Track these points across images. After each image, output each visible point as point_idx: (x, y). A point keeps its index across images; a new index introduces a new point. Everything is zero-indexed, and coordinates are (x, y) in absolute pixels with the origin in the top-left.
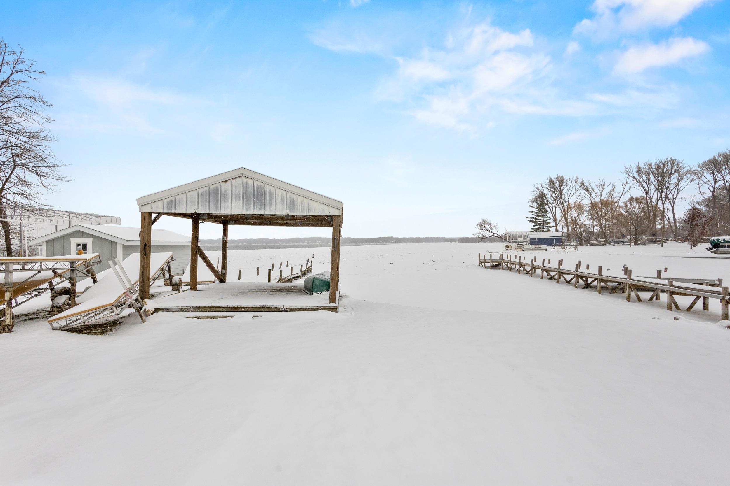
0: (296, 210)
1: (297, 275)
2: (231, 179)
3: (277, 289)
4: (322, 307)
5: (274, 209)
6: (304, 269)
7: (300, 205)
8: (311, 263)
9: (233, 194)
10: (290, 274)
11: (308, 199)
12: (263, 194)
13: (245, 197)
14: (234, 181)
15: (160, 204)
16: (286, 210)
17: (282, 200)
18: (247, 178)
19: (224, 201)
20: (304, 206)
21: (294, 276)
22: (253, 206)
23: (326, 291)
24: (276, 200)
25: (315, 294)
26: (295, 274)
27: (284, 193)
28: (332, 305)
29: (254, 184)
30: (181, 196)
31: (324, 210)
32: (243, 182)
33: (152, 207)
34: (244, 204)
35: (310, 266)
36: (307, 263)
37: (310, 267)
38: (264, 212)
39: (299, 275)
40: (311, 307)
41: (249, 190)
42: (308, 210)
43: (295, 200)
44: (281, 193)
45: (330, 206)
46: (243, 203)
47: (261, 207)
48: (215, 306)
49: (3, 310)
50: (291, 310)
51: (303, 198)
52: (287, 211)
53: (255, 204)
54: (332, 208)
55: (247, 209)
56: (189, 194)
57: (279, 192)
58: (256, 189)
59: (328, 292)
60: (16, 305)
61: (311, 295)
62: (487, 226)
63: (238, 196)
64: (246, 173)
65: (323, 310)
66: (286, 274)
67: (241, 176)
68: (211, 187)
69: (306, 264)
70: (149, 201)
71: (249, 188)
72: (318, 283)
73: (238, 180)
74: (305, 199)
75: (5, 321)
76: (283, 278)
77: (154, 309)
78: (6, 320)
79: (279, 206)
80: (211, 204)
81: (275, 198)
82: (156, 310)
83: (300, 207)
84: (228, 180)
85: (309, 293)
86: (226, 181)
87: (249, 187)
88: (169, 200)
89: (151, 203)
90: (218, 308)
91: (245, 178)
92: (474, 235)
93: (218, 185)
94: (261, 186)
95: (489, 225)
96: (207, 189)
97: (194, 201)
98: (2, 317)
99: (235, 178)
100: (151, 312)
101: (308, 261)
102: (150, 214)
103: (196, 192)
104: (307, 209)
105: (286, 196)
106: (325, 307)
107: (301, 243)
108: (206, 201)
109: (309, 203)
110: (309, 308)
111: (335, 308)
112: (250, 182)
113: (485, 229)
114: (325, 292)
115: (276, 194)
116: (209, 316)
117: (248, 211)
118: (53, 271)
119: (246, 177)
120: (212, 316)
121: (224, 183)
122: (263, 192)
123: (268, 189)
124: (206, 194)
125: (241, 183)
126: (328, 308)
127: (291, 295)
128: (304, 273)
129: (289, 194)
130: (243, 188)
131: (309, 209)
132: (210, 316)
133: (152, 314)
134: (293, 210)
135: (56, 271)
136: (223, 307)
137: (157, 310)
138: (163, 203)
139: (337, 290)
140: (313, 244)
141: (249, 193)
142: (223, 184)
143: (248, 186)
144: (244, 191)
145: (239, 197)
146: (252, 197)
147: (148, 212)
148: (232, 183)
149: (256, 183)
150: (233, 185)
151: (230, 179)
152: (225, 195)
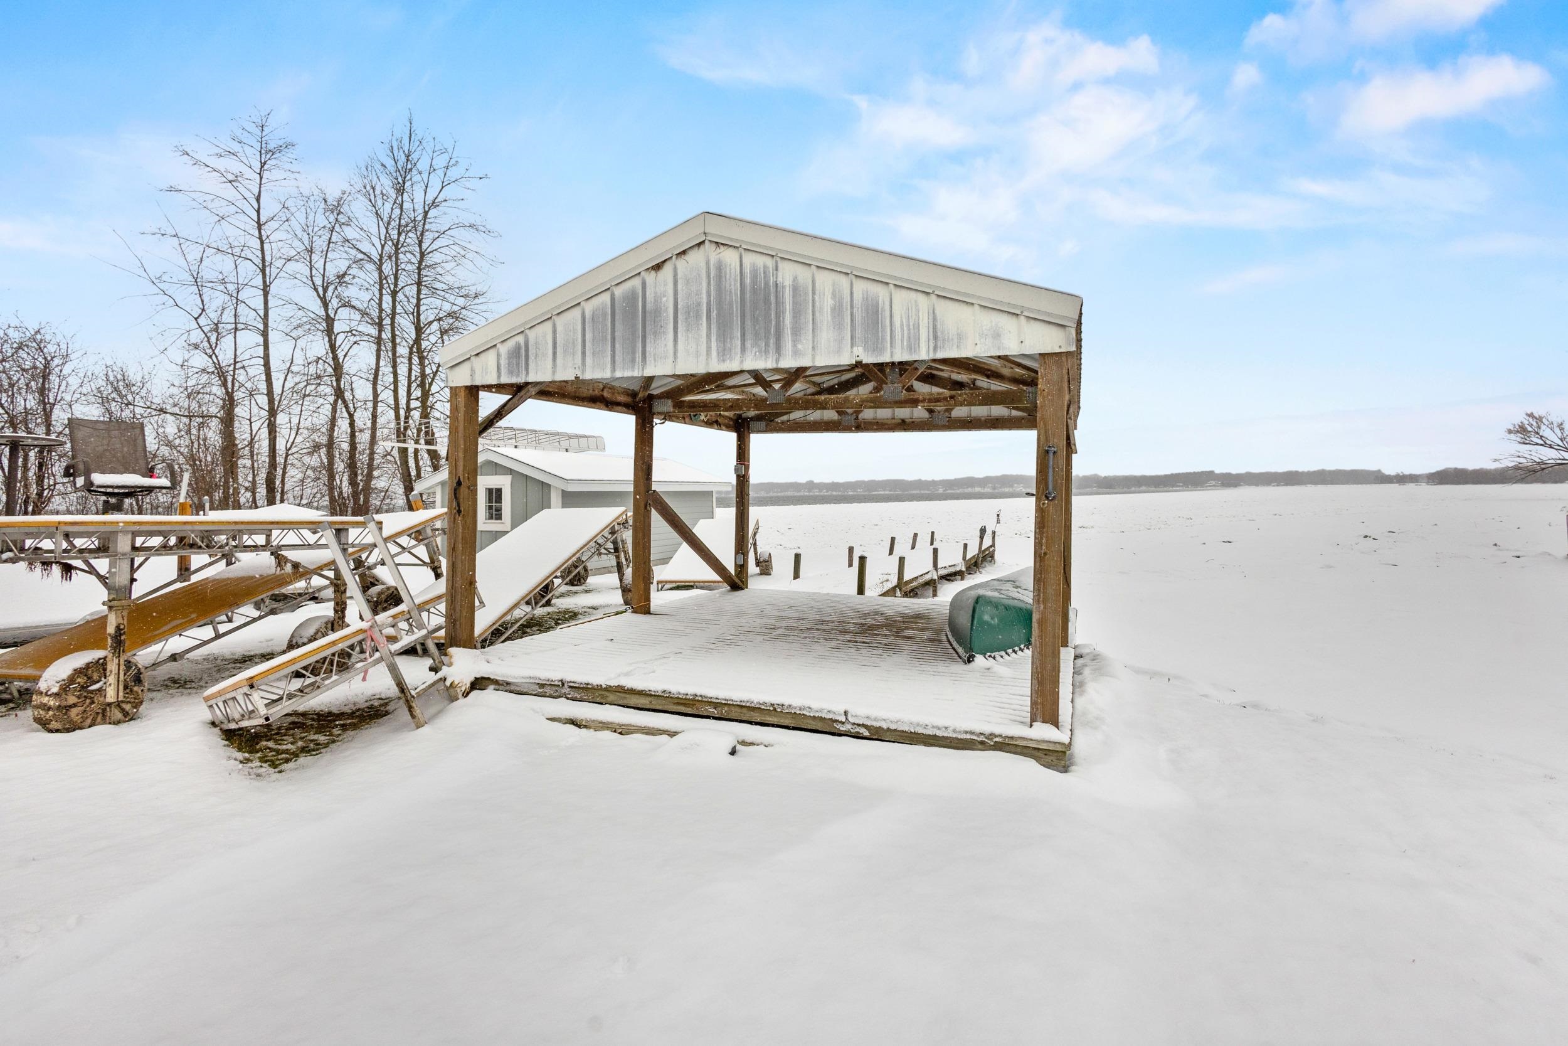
0: (889, 345)
1: (953, 570)
2: (674, 257)
3: (863, 625)
4: (1000, 736)
5: (811, 347)
6: (972, 552)
7: (902, 325)
8: (994, 538)
9: (679, 307)
10: (930, 566)
11: (933, 297)
12: (772, 298)
13: (714, 314)
14: (681, 264)
15: (490, 358)
16: (852, 346)
17: (837, 310)
18: (722, 247)
19: (655, 333)
20: (917, 327)
21: (942, 572)
22: (739, 343)
23: (1022, 646)
24: (817, 314)
25: (979, 659)
26: (945, 567)
27: (844, 282)
28: (1042, 732)
29: (741, 265)
30: (539, 329)
31: (997, 335)
32: (708, 263)
33: (472, 370)
34: (714, 338)
35: (991, 544)
36: (982, 538)
37: (991, 546)
38: (774, 361)
39: (958, 569)
40: (954, 731)
41: (728, 286)
42: (935, 338)
43: (883, 308)
44: (834, 285)
45: (1026, 313)
46: (709, 336)
47: (767, 345)
48: (628, 689)
49: (101, 661)
50: (877, 734)
51: (913, 295)
52: (855, 349)
53: (748, 336)
54: (1032, 322)
55: (723, 354)
56: (560, 321)
57: (825, 281)
58: (748, 281)
59: (1026, 651)
60: (214, 636)
61: (964, 662)
62: (1546, 432)
63: (693, 312)
64: (717, 230)
65: (1000, 750)
66: (918, 566)
67: (703, 242)
68: (619, 292)
69: (978, 539)
70: (465, 354)
71: (728, 282)
72: (992, 618)
73: (696, 258)
74: (921, 298)
75: (105, 690)
76: (907, 577)
77: (472, 679)
78: (108, 689)
79: (826, 335)
80: (617, 346)
81: (813, 306)
82: (479, 684)
83: (902, 329)
84: (665, 261)
85: (960, 650)
86: (658, 267)
87: (728, 276)
88: (511, 343)
89: (469, 358)
90: (637, 697)
91: (714, 246)
92: (1496, 460)
93: (636, 283)
94: (765, 267)
95: (1557, 430)
96: (606, 297)
97: (574, 343)
98: (98, 682)
99: (684, 252)
100: (463, 689)
101: (983, 531)
102: (473, 392)
103: (577, 313)
104: (931, 337)
105: (852, 293)
106: (1012, 738)
107: (977, 489)
108: (604, 339)
109: (937, 312)
110: (946, 735)
111: (1059, 748)
112: (730, 257)
113: (1541, 442)
114: (1020, 653)
115: (814, 293)
116: (608, 723)
117: (724, 361)
118: (272, 554)
119: (717, 243)
120: (618, 724)
121: (653, 272)
122: (772, 289)
123: (787, 274)
124: (604, 315)
125: (703, 265)
126: (1024, 743)
127: (896, 658)
128: (974, 565)
129: (860, 287)
130: (709, 283)
131: (939, 334)
132: (612, 723)
133: (466, 694)
134: (876, 346)
135: (279, 555)
136: (651, 695)
137: (484, 681)
138: (499, 355)
139: (1065, 644)
140: (1007, 490)
141: (728, 297)
142: (650, 277)
143: (725, 272)
144: (713, 294)
145: (698, 316)
146: (737, 310)
147: (466, 387)
148: (675, 269)
149: (749, 259)
150: (679, 276)
151: (671, 257)
152: (658, 312)
